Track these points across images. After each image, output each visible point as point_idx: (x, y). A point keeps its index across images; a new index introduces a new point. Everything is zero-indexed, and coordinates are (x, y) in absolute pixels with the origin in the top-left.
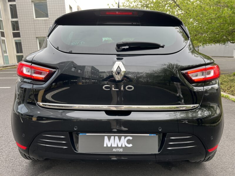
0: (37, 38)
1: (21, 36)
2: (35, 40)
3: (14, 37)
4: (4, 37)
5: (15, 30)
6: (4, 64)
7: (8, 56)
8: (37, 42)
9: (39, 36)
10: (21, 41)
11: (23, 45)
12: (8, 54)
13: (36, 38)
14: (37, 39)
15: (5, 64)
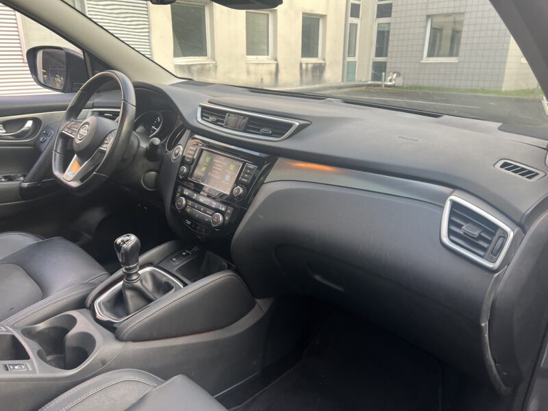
0: (428, 16)
1: (393, 14)
4: (358, 17)
6: (343, 80)
7: (355, 62)
9: (435, 12)
10: (391, 26)
11: (391, 38)
12: (356, 59)
13: (425, 17)
14: (427, 21)
15: (345, 79)
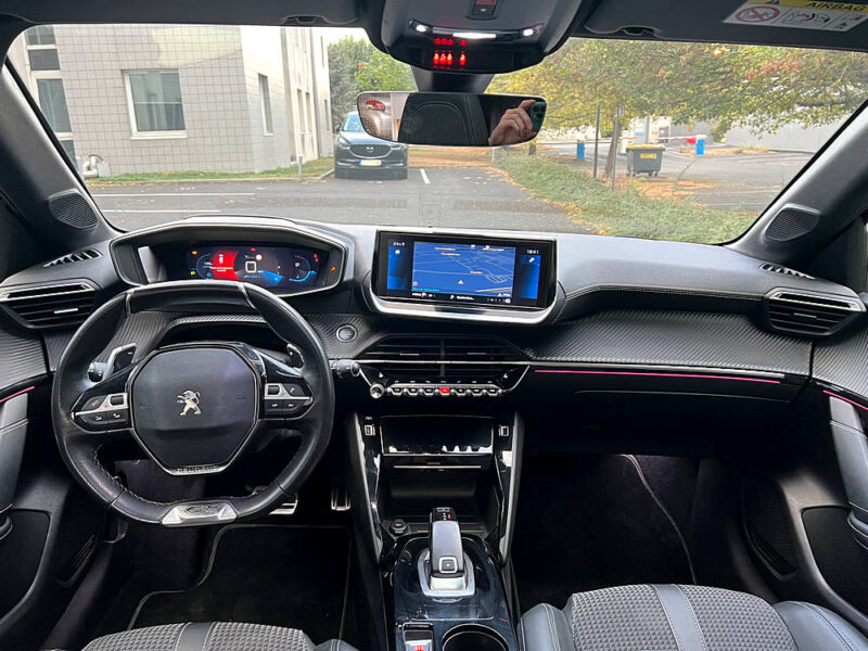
0: (123, 71)
1: (61, 65)
2: (119, 83)
3: (32, 69)
5: (36, 43)
8: (124, 87)
9: (132, 65)
10: (64, 83)
11: (69, 103)
13: (119, 72)
